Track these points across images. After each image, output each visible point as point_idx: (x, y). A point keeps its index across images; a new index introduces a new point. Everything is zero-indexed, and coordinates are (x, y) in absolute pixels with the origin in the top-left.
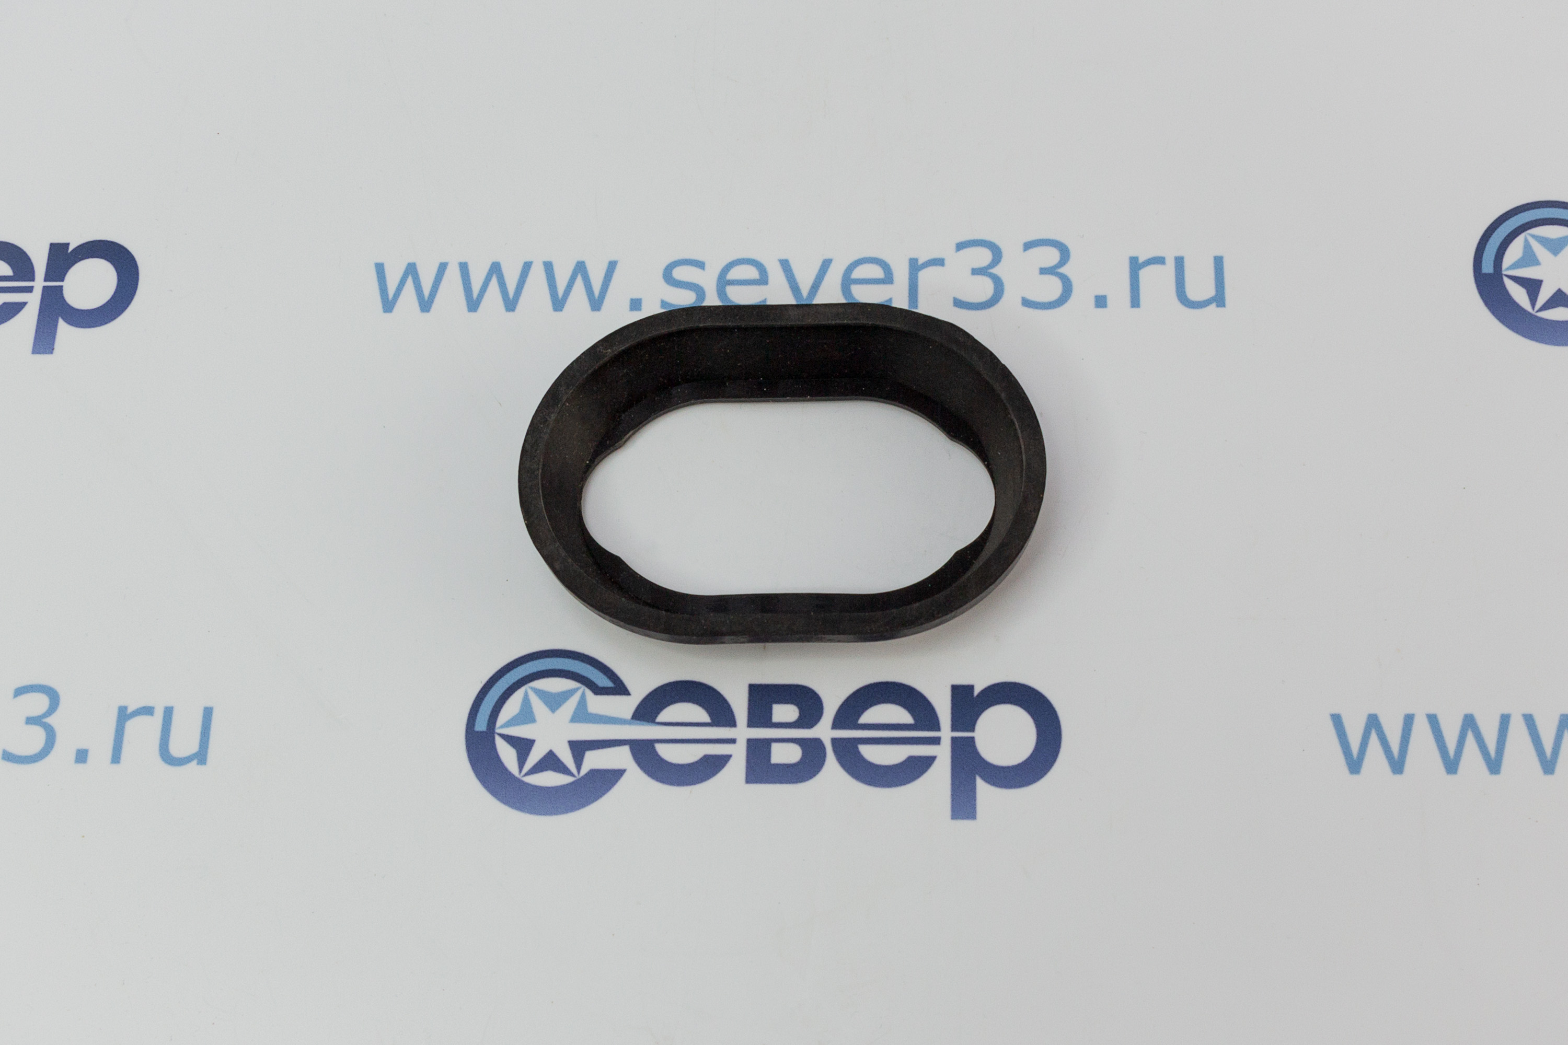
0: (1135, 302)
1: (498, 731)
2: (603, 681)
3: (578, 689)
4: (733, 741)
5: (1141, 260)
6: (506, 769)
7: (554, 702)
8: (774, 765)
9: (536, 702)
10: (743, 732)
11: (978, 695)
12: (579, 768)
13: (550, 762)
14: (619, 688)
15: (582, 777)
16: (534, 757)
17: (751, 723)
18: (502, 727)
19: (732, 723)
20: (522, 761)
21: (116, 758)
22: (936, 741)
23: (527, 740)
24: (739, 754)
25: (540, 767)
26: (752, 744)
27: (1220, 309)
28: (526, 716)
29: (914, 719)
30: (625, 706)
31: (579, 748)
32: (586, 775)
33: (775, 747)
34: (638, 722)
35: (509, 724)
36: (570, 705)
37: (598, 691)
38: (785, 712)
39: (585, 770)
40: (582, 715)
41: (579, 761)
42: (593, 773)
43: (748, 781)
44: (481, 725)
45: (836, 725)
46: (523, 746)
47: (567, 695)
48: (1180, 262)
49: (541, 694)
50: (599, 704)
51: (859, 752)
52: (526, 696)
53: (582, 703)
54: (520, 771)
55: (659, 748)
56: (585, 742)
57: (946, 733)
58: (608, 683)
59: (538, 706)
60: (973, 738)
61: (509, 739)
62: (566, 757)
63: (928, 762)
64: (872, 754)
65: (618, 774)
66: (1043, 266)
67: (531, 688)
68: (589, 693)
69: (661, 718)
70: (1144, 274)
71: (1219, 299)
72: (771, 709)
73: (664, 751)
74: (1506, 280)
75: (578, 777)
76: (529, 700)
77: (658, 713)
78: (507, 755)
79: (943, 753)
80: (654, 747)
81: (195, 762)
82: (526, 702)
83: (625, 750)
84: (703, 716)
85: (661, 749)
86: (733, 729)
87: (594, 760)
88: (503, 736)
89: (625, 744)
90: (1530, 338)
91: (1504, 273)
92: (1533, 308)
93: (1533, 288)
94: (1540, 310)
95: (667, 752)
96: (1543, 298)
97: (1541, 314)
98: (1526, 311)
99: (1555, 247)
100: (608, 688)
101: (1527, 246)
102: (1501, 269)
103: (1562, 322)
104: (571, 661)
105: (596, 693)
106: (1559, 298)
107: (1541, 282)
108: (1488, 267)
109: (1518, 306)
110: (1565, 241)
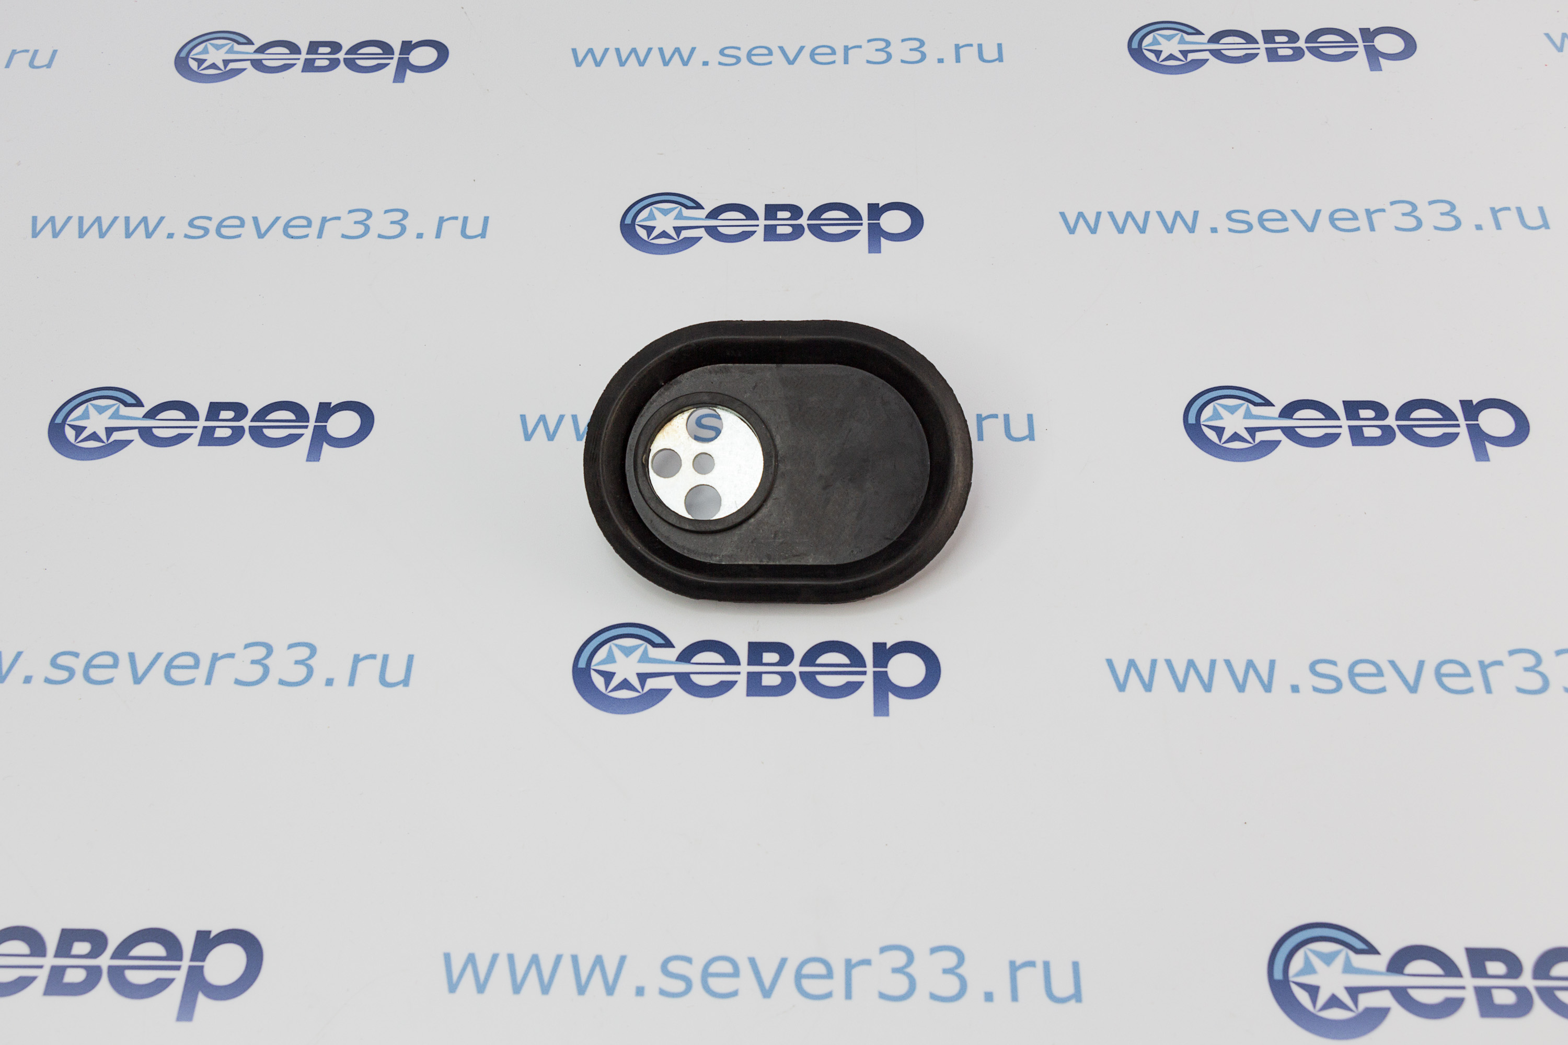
0: (981, 438)
1: (592, 667)
3: (642, 645)
4: (739, 673)
5: (983, 416)
7: (627, 651)
8: (764, 686)
10: (745, 668)
11: (889, 648)
12: (643, 688)
14: (668, 644)
15: (645, 693)
16: (615, 682)
17: (750, 663)
18: (595, 665)
19: (738, 663)
20: (607, 685)
21: (351, 683)
22: (864, 673)
23: (611, 672)
24: (742, 680)
25: (618, 688)
26: (750, 674)
27: (1031, 442)
28: (610, 659)
29: (850, 661)
30: (672, 654)
31: (643, 677)
33: (764, 676)
35: (599, 664)
36: (638, 654)
37: (655, 645)
38: (770, 657)
42: (652, 691)
44: (582, 664)
45: (802, 664)
47: (636, 648)
48: (1007, 417)
49: (620, 647)
50: (654, 652)
51: (816, 679)
52: (610, 648)
53: (645, 652)
54: (607, 688)
55: (693, 677)
56: (647, 674)
57: (870, 668)
58: (662, 641)
59: (617, 653)
60: (886, 672)
61: (599, 672)
62: (635, 682)
63: (859, 685)
64: (824, 680)
65: (668, 691)
67: (614, 644)
68: (649, 647)
69: (693, 660)
70: (985, 423)
71: (1031, 436)
72: (762, 656)
73: (696, 679)
74: (1203, 427)
75: (642, 693)
76: (612, 650)
77: (693, 658)
78: (599, 681)
79: (868, 680)
80: (689, 677)
81: (402, 685)
83: (672, 678)
84: (720, 659)
85: (694, 678)
86: (739, 666)
87: (651, 684)
88: (595, 670)
89: (672, 675)
90: (1219, 458)
91: (1202, 423)
92: (1220, 442)
93: (1220, 431)
94: (1225, 442)
95: (697, 680)
96: (1226, 436)
97: (1225, 445)
98: (1215, 443)
99: (1232, 410)
100: (661, 644)
101: (1215, 409)
102: (1200, 421)
103: (1238, 449)
104: (638, 629)
105: (654, 647)
106: (1236, 437)
107: (1224, 428)
108: (1192, 420)
109: (1211, 440)
110: (1238, 407)
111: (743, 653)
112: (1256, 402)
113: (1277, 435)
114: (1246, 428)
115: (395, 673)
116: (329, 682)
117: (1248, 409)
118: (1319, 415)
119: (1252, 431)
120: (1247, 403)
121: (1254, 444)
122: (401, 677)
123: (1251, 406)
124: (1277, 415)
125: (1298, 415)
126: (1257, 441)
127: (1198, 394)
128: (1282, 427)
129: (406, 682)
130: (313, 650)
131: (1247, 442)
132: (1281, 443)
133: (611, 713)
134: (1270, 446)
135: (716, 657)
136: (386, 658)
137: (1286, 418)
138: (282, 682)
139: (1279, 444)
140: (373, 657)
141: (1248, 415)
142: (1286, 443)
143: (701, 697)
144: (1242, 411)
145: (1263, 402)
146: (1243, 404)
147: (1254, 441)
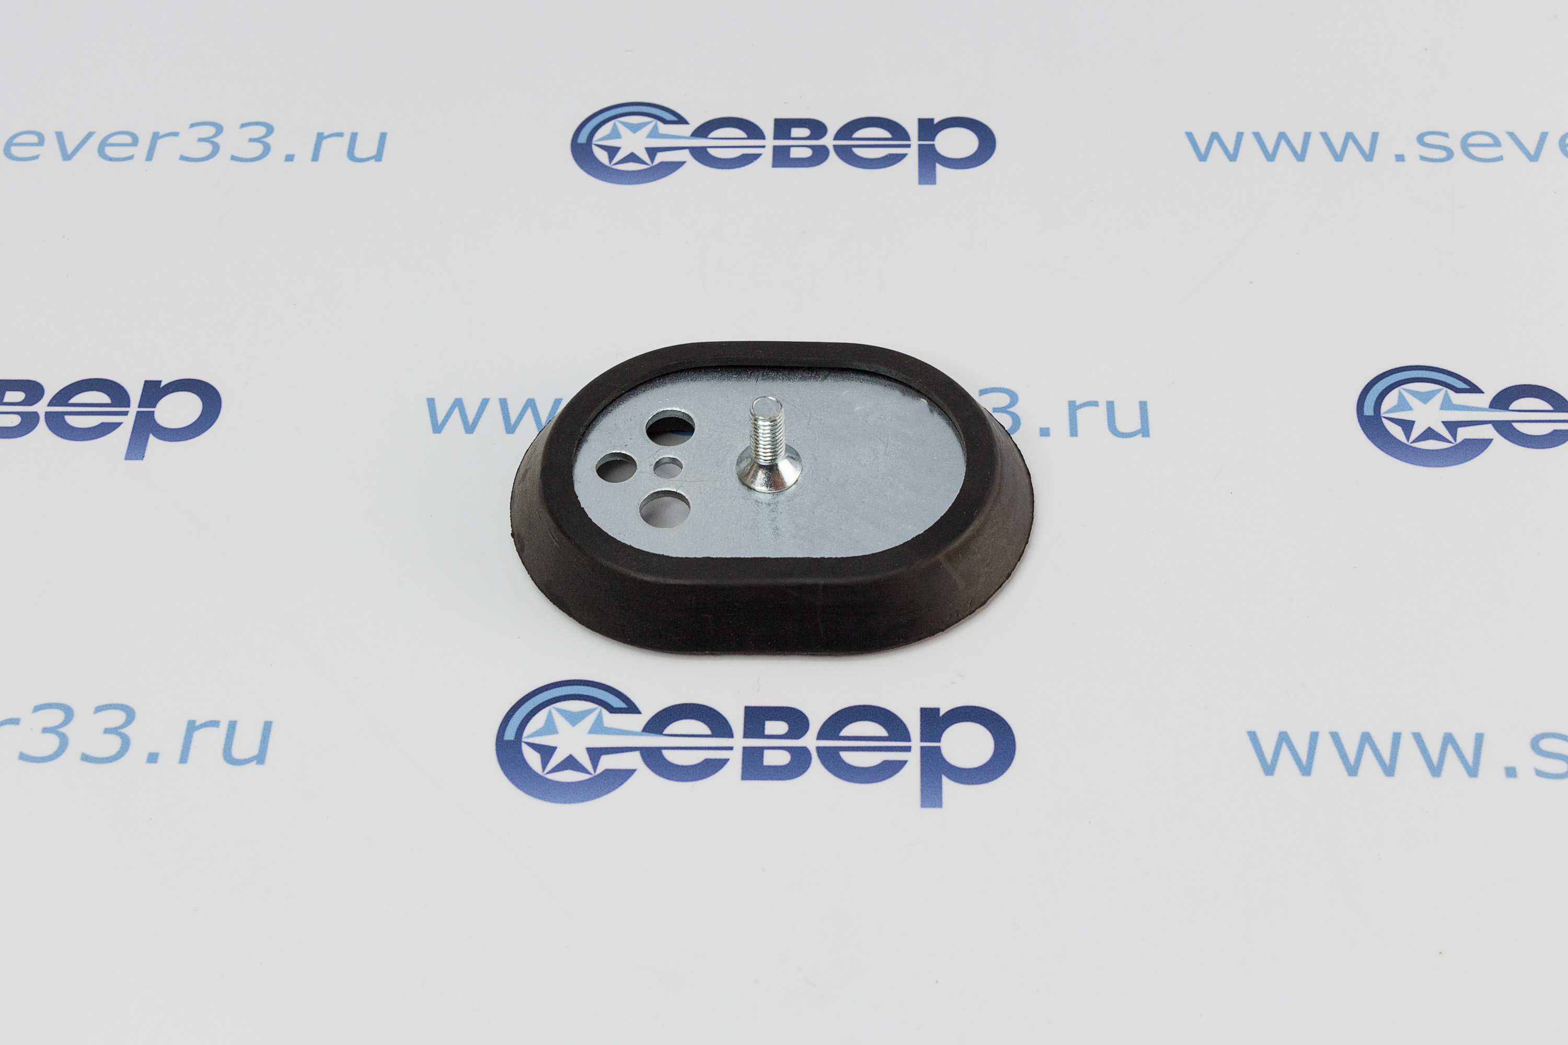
0: (1074, 432)
1: (524, 740)
2: (617, 703)
3: (595, 709)
4: (731, 748)
5: (1078, 403)
6: (531, 769)
7: (574, 719)
8: (766, 766)
9: (558, 718)
10: (739, 742)
11: (943, 716)
12: (595, 767)
13: (570, 763)
14: (631, 708)
15: (598, 775)
16: (556, 760)
17: (746, 735)
18: (528, 737)
19: (730, 734)
20: (545, 763)
21: (184, 759)
22: (908, 749)
23: (550, 746)
24: (736, 759)
25: (561, 767)
26: (746, 751)
27: (1145, 439)
28: (550, 728)
29: (888, 732)
30: (636, 722)
31: (595, 754)
32: (601, 773)
33: (766, 752)
34: (648, 734)
35: (534, 735)
36: (589, 721)
37: (612, 710)
38: (776, 727)
39: (600, 769)
40: (598, 728)
41: (595, 764)
42: (607, 772)
43: (744, 778)
44: (510, 735)
45: (820, 738)
46: (546, 752)
47: (586, 713)
48: (1110, 406)
49: (564, 712)
50: (611, 720)
51: (840, 757)
52: (550, 713)
53: (599, 719)
54: (543, 770)
55: (666, 753)
56: (601, 748)
57: (916, 743)
58: (623, 705)
59: (560, 721)
60: (939, 747)
61: (535, 747)
62: (585, 761)
63: (900, 765)
64: (851, 758)
65: (629, 773)
66: (996, 406)
67: (557, 707)
68: (605, 712)
69: (667, 731)
70: (1080, 413)
71: (1144, 431)
72: (764, 725)
73: (669, 756)
74: (1384, 421)
75: (594, 775)
76: (552, 717)
77: (665, 728)
78: (533, 759)
79: (913, 759)
80: (661, 753)
81: (255, 762)
82: (550, 718)
83: (637, 754)
84: (705, 730)
85: (668, 754)
86: (731, 739)
87: (607, 762)
88: (528, 743)
89: (636, 750)
90: (1406, 462)
91: (1382, 415)
92: (1408, 441)
93: (1407, 426)
94: (1414, 442)
95: (672, 757)
96: (1416, 433)
97: (1414, 445)
98: (1401, 442)
99: (1425, 398)
100: (621, 709)
101: (1401, 396)
102: (1380, 412)
103: (1433, 450)
104: (589, 688)
105: (611, 712)
106: (1430, 434)
107: (1413, 422)
108: (1369, 411)
109: (1395, 439)
110: (1433, 394)
111: (737, 722)
112: (1459, 387)
113: (1487, 432)
114: (1443, 422)
115: (245, 746)
116: (153, 758)
117: (1446, 396)
118: (1546, 406)
119: (1452, 427)
120: (1445, 389)
121: (1455, 444)
122: (254, 751)
123: (1451, 393)
124: (1487, 405)
125: (1516, 405)
126: (1459, 439)
127: (1377, 377)
128: (1494, 421)
129: (260, 758)
130: (130, 714)
131: (1446, 442)
132: (1493, 443)
133: (550, 801)
134: (1478, 446)
135: (700, 727)
136: (232, 726)
137: (1500, 409)
138: (86, 758)
139: (1490, 443)
140: (215, 724)
141: (1447, 405)
142: (1499, 442)
143: (677, 780)
144: (1438, 399)
145: (1468, 387)
146: (1440, 390)
147: (1455, 440)
